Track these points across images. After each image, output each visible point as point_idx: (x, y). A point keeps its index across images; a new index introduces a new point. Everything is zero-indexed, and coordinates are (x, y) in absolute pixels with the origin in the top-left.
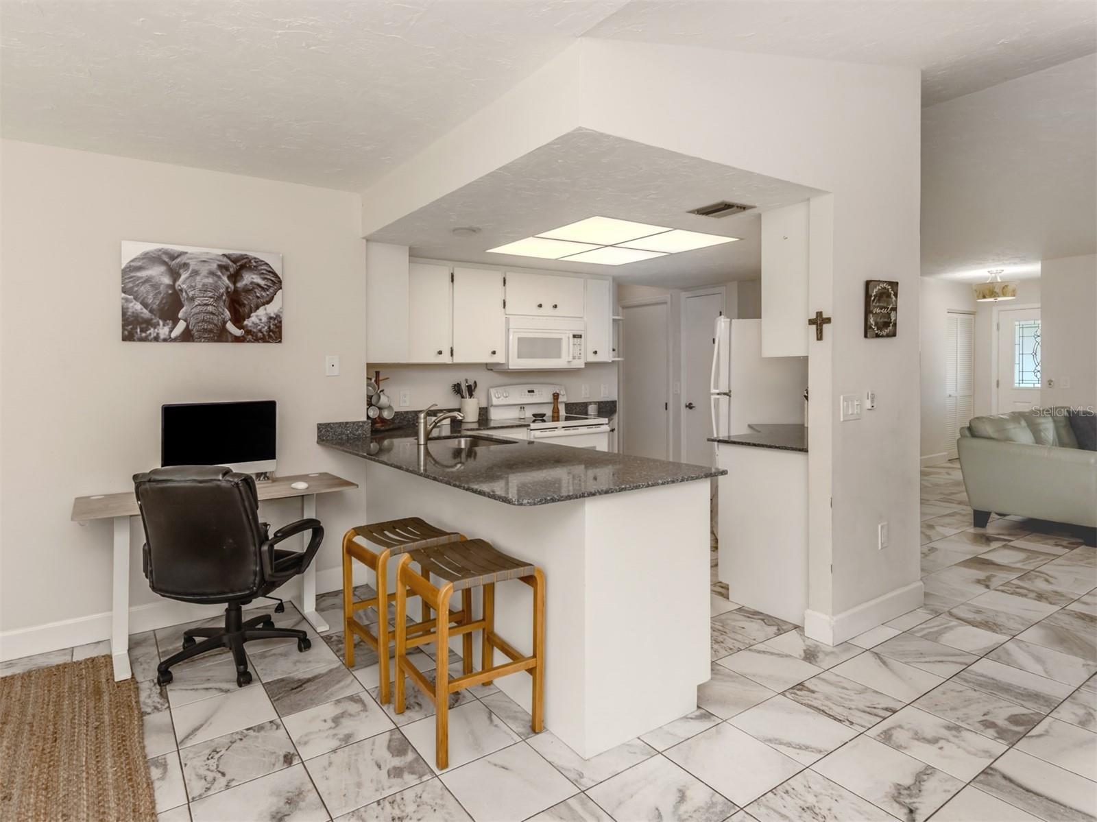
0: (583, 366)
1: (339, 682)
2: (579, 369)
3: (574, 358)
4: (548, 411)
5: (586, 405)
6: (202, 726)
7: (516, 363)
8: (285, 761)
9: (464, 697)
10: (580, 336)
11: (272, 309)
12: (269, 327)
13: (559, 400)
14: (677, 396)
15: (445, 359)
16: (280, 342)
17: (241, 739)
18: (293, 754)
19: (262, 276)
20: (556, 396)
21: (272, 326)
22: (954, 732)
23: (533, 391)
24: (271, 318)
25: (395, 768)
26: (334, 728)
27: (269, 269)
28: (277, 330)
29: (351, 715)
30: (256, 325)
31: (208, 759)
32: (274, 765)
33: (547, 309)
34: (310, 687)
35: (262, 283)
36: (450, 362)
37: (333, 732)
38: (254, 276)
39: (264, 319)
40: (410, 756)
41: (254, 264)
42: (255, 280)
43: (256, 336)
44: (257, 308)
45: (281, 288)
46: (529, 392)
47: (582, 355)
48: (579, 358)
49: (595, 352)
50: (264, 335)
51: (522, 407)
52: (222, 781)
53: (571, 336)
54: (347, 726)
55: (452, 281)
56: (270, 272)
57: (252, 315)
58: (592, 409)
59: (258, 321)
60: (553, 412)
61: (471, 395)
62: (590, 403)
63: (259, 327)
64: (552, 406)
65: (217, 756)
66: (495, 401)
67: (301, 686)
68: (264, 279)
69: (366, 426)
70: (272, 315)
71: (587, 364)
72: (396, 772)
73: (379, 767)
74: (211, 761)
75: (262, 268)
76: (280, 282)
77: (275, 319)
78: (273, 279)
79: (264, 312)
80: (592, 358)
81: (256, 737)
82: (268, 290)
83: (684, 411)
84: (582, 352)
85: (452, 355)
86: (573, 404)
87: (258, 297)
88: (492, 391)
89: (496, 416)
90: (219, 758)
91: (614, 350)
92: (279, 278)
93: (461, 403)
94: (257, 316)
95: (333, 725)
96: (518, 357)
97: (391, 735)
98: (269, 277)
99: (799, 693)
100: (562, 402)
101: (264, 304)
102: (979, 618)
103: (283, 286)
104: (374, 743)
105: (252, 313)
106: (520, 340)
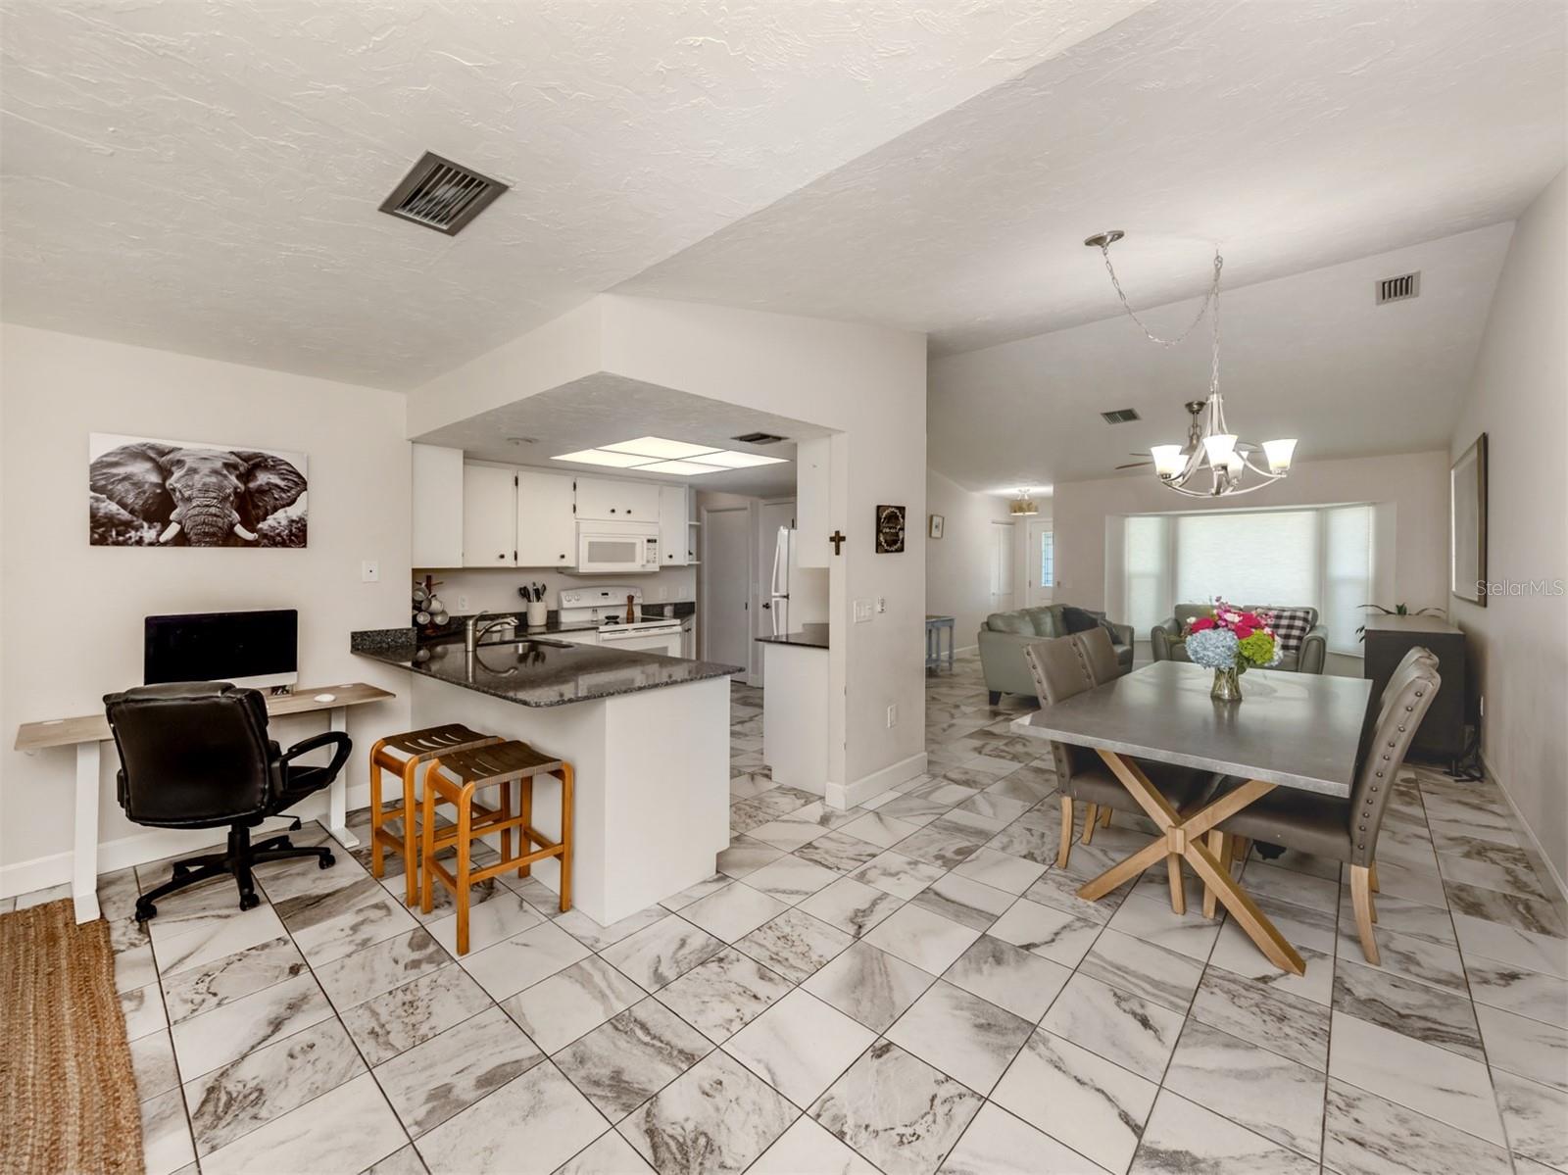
0: (658, 570)
1: (364, 892)
2: (655, 573)
3: (648, 562)
4: (622, 614)
5: (662, 606)
6: (192, 954)
7: (586, 567)
8: (291, 972)
9: (498, 890)
10: (655, 541)
11: (294, 512)
12: (291, 531)
13: (635, 602)
14: (756, 597)
15: (509, 562)
16: (305, 546)
17: (240, 960)
18: (301, 965)
19: (282, 476)
20: (631, 599)
21: (294, 530)
22: (913, 866)
23: (607, 594)
24: (293, 521)
25: (413, 961)
26: (351, 935)
27: (291, 469)
28: (301, 534)
29: (372, 921)
30: (273, 528)
31: (197, 983)
32: (277, 977)
33: (621, 514)
34: (330, 901)
35: (282, 484)
36: (514, 566)
37: (350, 938)
38: (271, 476)
39: (284, 522)
40: (432, 948)
41: (272, 463)
42: (272, 481)
43: (274, 540)
44: (275, 509)
45: (306, 490)
46: (603, 594)
47: (657, 559)
48: (654, 562)
49: (671, 557)
50: (283, 539)
51: (595, 609)
52: (215, 1000)
53: (645, 541)
54: (366, 932)
55: (517, 484)
56: (291, 472)
57: (269, 517)
58: (668, 611)
59: (276, 525)
60: (628, 614)
61: (539, 599)
62: (667, 605)
63: (277, 531)
64: (627, 608)
65: (208, 979)
66: (565, 604)
67: (318, 901)
68: (284, 479)
69: (411, 634)
70: (295, 518)
71: (661, 567)
72: (415, 964)
73: (396, 962)
74: (201, 985)
75: (282, 467)
76: (305, 483)
77: (297, 522)
78: (295, 479)
79: (284, 515)
80: (667, 562)
81: (259, 955)
82: (288, 491)
83: (762, 610)
84: (657, 556)
85: (516, 558)
86: (650, 605)
87: (276, 499)
88: (563, 595)
89: (566, 618)
90: (212, 980)
91: (690, 553)
92: (304, 479)
93: (528, 607)
94: (275, 519)
95: (351, 932)
96: (589, 561)
97: (414, 933)
98: (290, 477)
99: (805, 851)
100: (636, 604)
101: (283, 506)
102: (964, 777)
103: (308, 486)
104: (393, 943)
105: (268, 515)
106: (591, 545)
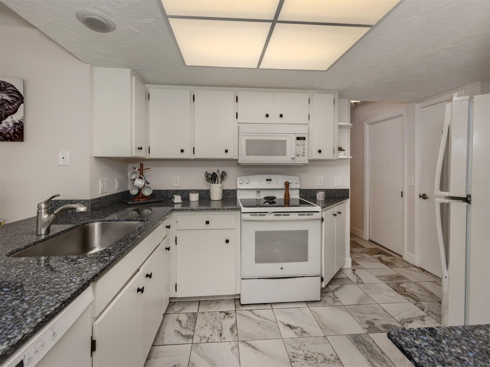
0: (307, 162)
3: (298, 156)
4: (280, 196)
7: (244, 159)
10: (304, 139)
11: (17, 117)
12: (15, 130)
14: (411, 188)
15: (189, 155)
16: (22, 141)
19: (9, 94)
20: (287, 184)
21: (17, 130)
23: (270, 180)
24: (16, 124)
27: (14, 89)
28: (20, 132)
30: (5, 129)
33: (274, 118)
35: (9, 99)
36: (194, 158)
38: (3, 95)
39: (11, 125)
41: (3, 86)
42: (4, 98)
43: (6, 137)
44: (6, 117)
45: (23, 102)
46: (267, 180)
47: (306, 153)
48: (303, 156)
49: (320, 151)
50: (11, 136)
51: (258, 191)
53: (295, 138)
55: (194, 100)
56: (14, 91)
57: (2, 122)
58: (320, 196)
59: (7, 126)
60: (285, 196)
63: (8, 131)
68: (11, 96)
70: (17, 122)
71: (310, 160)
75: (9, 88)
76: (22, 98)
77: (18, 124)
78: (17, 96)
79: (11, 120)
80: (317, 156)
82: (13, 104)
83: (418, 199)
84: (306, 151)
85: (194, 153)
87: (6, 110)
88: (238, 179)
92: (22, 95)
94: (6, 123)
96: (247, 155)
98: (14, 95)
100: (293, 189)
101: (11, 114)
103: (24, 101)
105: (2, 120)
106: (248, 142)
